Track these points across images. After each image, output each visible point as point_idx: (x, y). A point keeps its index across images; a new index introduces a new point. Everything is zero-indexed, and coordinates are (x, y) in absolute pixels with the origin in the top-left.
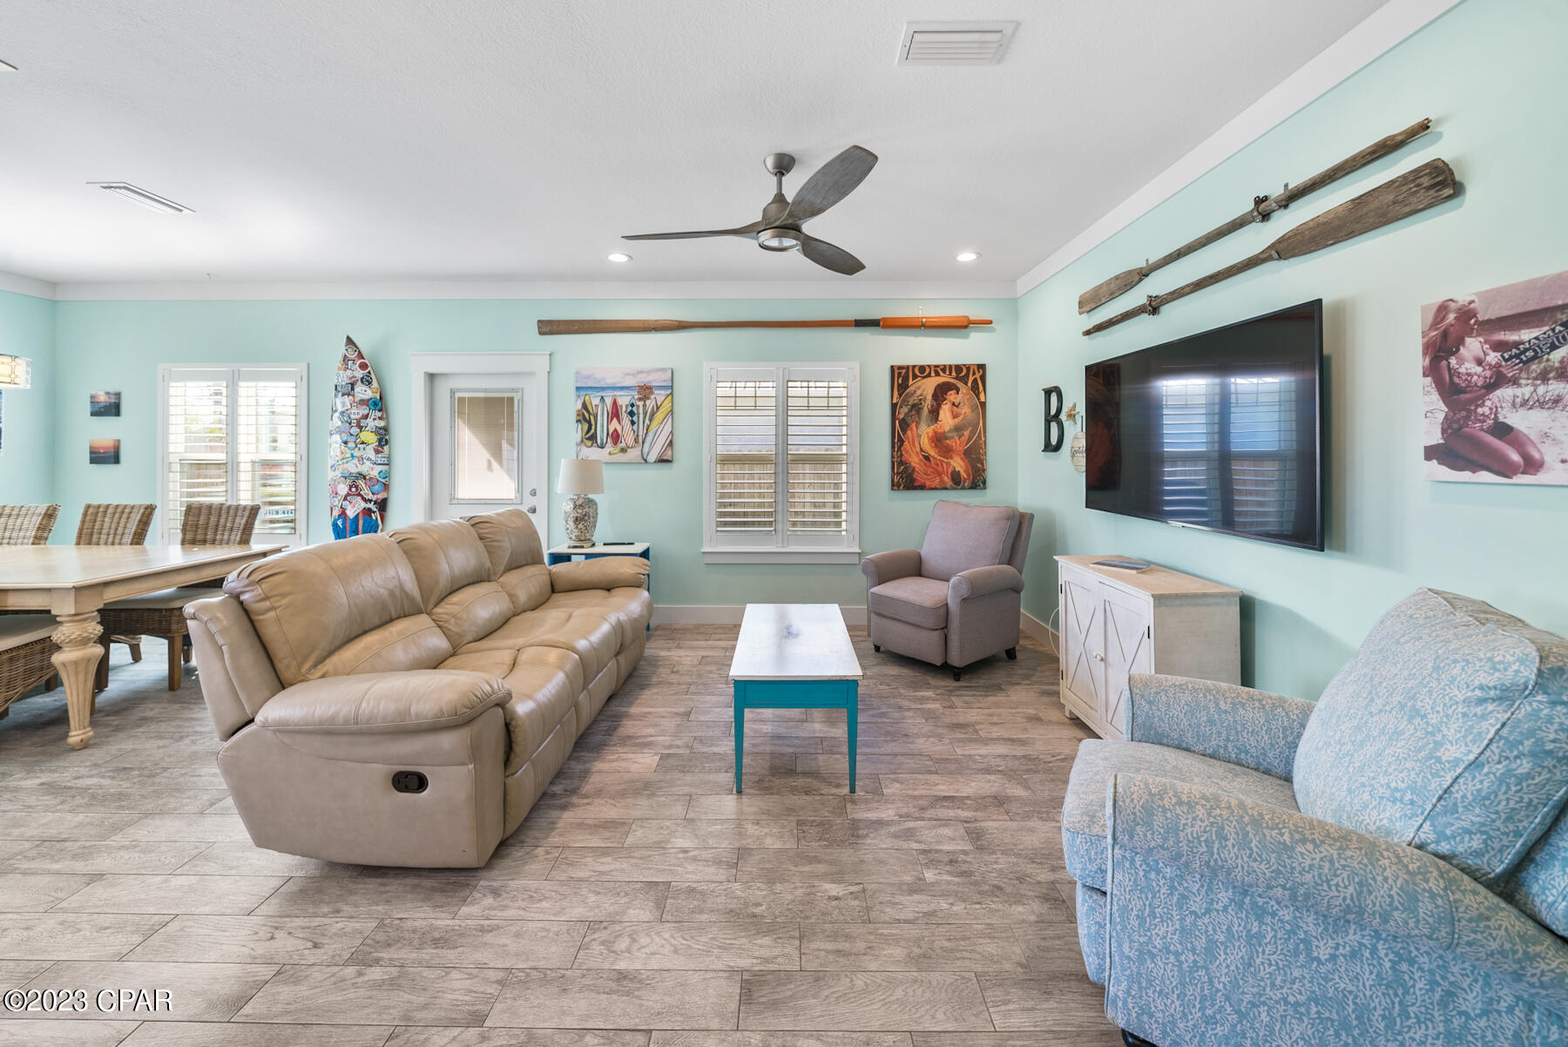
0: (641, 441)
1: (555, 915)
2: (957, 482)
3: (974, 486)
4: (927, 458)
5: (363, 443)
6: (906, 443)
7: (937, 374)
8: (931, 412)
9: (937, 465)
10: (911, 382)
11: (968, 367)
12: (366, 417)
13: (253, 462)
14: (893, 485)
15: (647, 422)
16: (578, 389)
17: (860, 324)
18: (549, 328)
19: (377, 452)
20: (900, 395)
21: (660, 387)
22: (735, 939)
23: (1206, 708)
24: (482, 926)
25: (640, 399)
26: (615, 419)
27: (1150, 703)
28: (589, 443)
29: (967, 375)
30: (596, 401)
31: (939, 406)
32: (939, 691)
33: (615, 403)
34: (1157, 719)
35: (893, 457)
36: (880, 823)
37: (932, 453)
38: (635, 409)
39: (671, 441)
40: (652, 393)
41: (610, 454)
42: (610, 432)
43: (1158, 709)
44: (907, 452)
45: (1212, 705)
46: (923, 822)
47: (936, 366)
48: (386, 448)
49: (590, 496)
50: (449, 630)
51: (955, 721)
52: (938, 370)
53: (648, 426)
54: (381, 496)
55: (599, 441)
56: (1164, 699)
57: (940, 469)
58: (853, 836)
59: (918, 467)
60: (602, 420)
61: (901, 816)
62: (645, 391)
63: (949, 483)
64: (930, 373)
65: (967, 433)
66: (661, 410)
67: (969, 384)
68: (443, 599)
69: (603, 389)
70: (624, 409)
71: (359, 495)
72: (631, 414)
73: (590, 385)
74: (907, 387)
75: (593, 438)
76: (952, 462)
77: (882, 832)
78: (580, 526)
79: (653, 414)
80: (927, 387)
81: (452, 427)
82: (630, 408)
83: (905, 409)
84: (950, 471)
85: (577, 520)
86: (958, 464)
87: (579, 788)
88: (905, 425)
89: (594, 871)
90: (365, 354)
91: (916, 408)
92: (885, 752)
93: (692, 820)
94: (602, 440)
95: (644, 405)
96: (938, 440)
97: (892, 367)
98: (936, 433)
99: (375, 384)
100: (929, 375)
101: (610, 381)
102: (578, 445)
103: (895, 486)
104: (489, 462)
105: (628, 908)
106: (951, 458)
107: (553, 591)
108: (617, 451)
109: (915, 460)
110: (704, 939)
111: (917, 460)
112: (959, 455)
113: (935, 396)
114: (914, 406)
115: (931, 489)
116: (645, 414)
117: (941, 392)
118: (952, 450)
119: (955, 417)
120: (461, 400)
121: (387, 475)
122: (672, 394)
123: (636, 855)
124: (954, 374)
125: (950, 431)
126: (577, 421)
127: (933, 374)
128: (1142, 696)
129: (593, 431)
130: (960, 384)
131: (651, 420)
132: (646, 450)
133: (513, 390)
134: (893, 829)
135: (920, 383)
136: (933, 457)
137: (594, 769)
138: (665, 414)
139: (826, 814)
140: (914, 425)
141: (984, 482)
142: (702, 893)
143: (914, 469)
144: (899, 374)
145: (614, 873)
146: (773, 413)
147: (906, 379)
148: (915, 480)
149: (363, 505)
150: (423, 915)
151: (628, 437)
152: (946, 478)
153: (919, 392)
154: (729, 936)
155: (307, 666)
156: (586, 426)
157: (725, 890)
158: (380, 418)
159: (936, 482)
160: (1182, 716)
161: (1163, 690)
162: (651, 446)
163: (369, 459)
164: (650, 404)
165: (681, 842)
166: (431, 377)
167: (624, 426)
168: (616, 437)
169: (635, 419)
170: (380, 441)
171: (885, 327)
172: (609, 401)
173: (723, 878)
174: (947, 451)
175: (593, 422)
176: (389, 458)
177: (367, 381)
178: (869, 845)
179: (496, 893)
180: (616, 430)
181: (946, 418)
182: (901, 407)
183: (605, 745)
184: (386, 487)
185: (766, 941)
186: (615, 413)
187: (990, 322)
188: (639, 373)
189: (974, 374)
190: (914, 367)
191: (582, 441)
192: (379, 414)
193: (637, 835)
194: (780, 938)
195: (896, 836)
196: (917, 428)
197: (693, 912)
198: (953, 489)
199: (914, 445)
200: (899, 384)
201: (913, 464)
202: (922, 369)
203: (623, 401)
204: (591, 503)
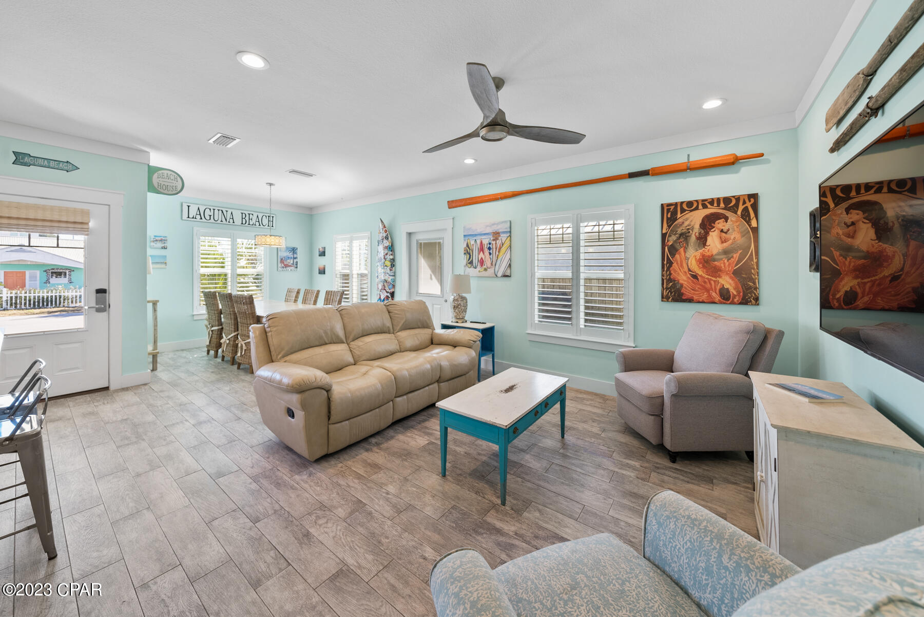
0: (494, 264)
1: (316, 495)
2: (725, 297)
3: (744, 302)
4: (695, 277)
5: (386, 266)
6: (675, 265)
7: (705, 207)
8: (699, 238)
9: (705, 282)
10: (679, 215)
11: (738, 199)
12: (387, 254)
13: (358, 274)
14: (663, 297)
15: (497, 253)
16: (465, 236)
17: (632, 175)
18: (453, 204)
19: (391, 270)
20: (669, 226)
21: (504, 232)
22: (360, 547)
23: (707, 554)
24: (293, 485)
25: (494, 240)
26: (481, 252)
27: (660, 524)
28: (469, 265)
29: (737, 205)
30: (473, 242)
31: (707, 234)
32: (646, 465)
33: (481, 243)
34: (661, 543)
35: (663, 275)
36: (499, 531)
37: (700, 272)
38: (491, 246)
39: (510, 265)
40: (499, 236)
41: (479, 272)
42: (479, 259)
43: (664, 533)
44: (675, 271)
45: (714, 554)
46: (527, 546)
47: (703, 201)
48: (393, 268)
49: (464, 295)
50: (355, 353)
51: (635, 491)
52: (705, 203)
53: (498, 256)
54: (392, 290)
55: (474, 265)
56: (672, 526)
57: (708, 286)
58: (474, 530)
59: (685, 284)
60: (475, 252)
61: (516, 534)
62: (496, 235)
63: (717, 297)
64: (697, 206)
65: (736, 256)
66: (504, 246)
67: (739, 212)
68: (357, 338)
69: (476, 235)
70: (486, 246)
71: (385, 289)
72: (489, 248)
73: (470, 234)
74: (676, 219)
75: (471, 263)
76: (720, 280)
77: (493, 537)
78: (456, 311)
79: (500, 248)
80: (695, 219)
81: (417, 258)
82: (488, 246)
83: (674, 238)
84: (718, 288)
85: (455, 307)
86: (727, 282)
87: (381, 444)
88: (673, 250)
89: (347, 484)
90: (386, 225)
91: (685, 236)
92: (554, 490)
93: (408, 480)
94: (475, 264)
95: (496, 243)
96: (706, 262)
97: (662, 204)
98: (703, 256)
99: (390, 239)
100: (697, 208)
101: (479, 231)
102: (465, 267)
103: (664, 298)
104: (431, 275)
105: (340, 507)
106: (720, 277)
107: (432, 344)
108: (483, 269)
109: (683, 278)
110: (349, 539)
111: (685, 278)
112: (727, 274)
113: (703, 225)
114: (681, 235)
115: (699, 302)
116: (496, 248)
117: (708, 223)
118: (720, 271)
119: (723, 241)
120: (421, 244)
121: (394, 281)
122: (510, 236)
123: (368, 485)
124: (722, 205)
125: (718, 254)
126: (465, 254)
127: (700, 207)
128: (655, 515)
129: (471, 259)
130: (728, 214)
131: (499, 252)
132: (496, 270)
133: (440, 239)
134: (501, 539)
135: (687, 216)
136: (700, 276)
137: (397, 438)
138: (506, 249)
139: (474, 510)
140: (682, 250)
141: (757, 299)
142: (372, 517)
143: (682, 285)
144: (668, 210)
145: (352, 489)
146: (571, 245)
147: (674, 213)
148: (683, 294)
149: (386, 294)
150: (284, 472)
151: (488, 263)
152: (714, 294)
153: (686, 223)
154: (359, 545)
155: (280, 356)
156: (468, 256)
157: (382, 522)
158: (391, 255)
159: (705, 296)
160: (683, 551)
161: (675, 517)
162: (499, 268)
163: (388, 273)
164: (499, 242)
165: (391, 489)
166: (410, 234)
167: (486, 256)
168: (482, 262)
169: (491, 251)
170: (391, 265)
171: (653, 175)
172: (478, 242)
173: (387, 515)
174: (716, 272)
175: (471, 254)
176: (395, 273)
177: (387, 238)
178: (477, 540)
179: (310, 475)
180: (482, 258)
181: (714, 242)
182: (670, 236)
183: (412, 428)
184: (394, 286)
185: (370, 557)
186: (481, 249)
187: (762, 155)
188: (494, 224)
189: (744, 203)
190: (682, 203)
191: (466, 265)
192: (391, 253)
193: (380, 477)
194: (377, 560)
195: (499, 544)
196: (685, 252)
197: (359, 524)
198: (721, 303)
199: (682, 265)
200: (668, 218)
201: (681, 282)
202: (690, 204)
203: (485, 242)
204: (464, 299)
